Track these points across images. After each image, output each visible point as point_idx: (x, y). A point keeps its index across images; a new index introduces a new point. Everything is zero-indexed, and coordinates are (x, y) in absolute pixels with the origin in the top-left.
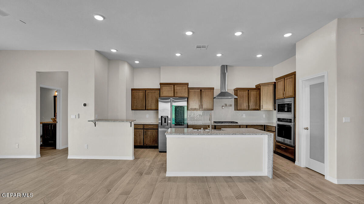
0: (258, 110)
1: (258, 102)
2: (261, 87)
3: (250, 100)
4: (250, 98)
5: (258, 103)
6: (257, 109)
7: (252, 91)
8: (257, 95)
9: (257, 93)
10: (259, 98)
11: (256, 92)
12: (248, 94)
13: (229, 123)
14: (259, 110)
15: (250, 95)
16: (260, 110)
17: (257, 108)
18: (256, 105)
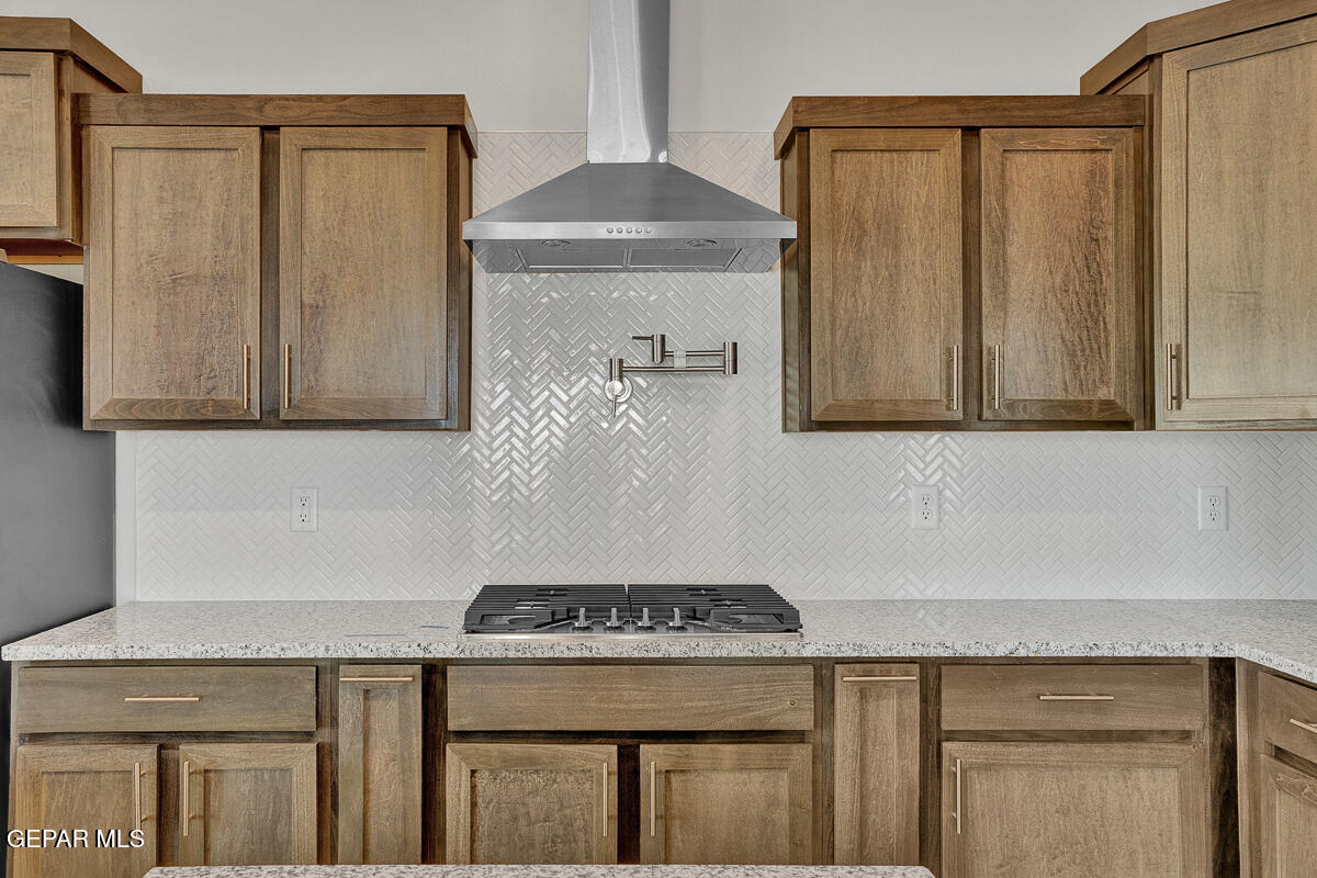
0: (1118, 422)
1: (1117, 312)
2: (1157, 83)
3: (1002, 263)
4: (1001, 240)
5: (1110, 311)
6: (1107, 404)
7: (1023, 138)
8: (1093, 202)
9: (1094, 176)
10: (1128, 237)
11: (1080, 163)
12: (971, 188)
13: (660, 619)
14: (1126, 425)
15: (988, 201)
16: (1152, 427)
17: (1103, 393)
18: (1084, 346)
